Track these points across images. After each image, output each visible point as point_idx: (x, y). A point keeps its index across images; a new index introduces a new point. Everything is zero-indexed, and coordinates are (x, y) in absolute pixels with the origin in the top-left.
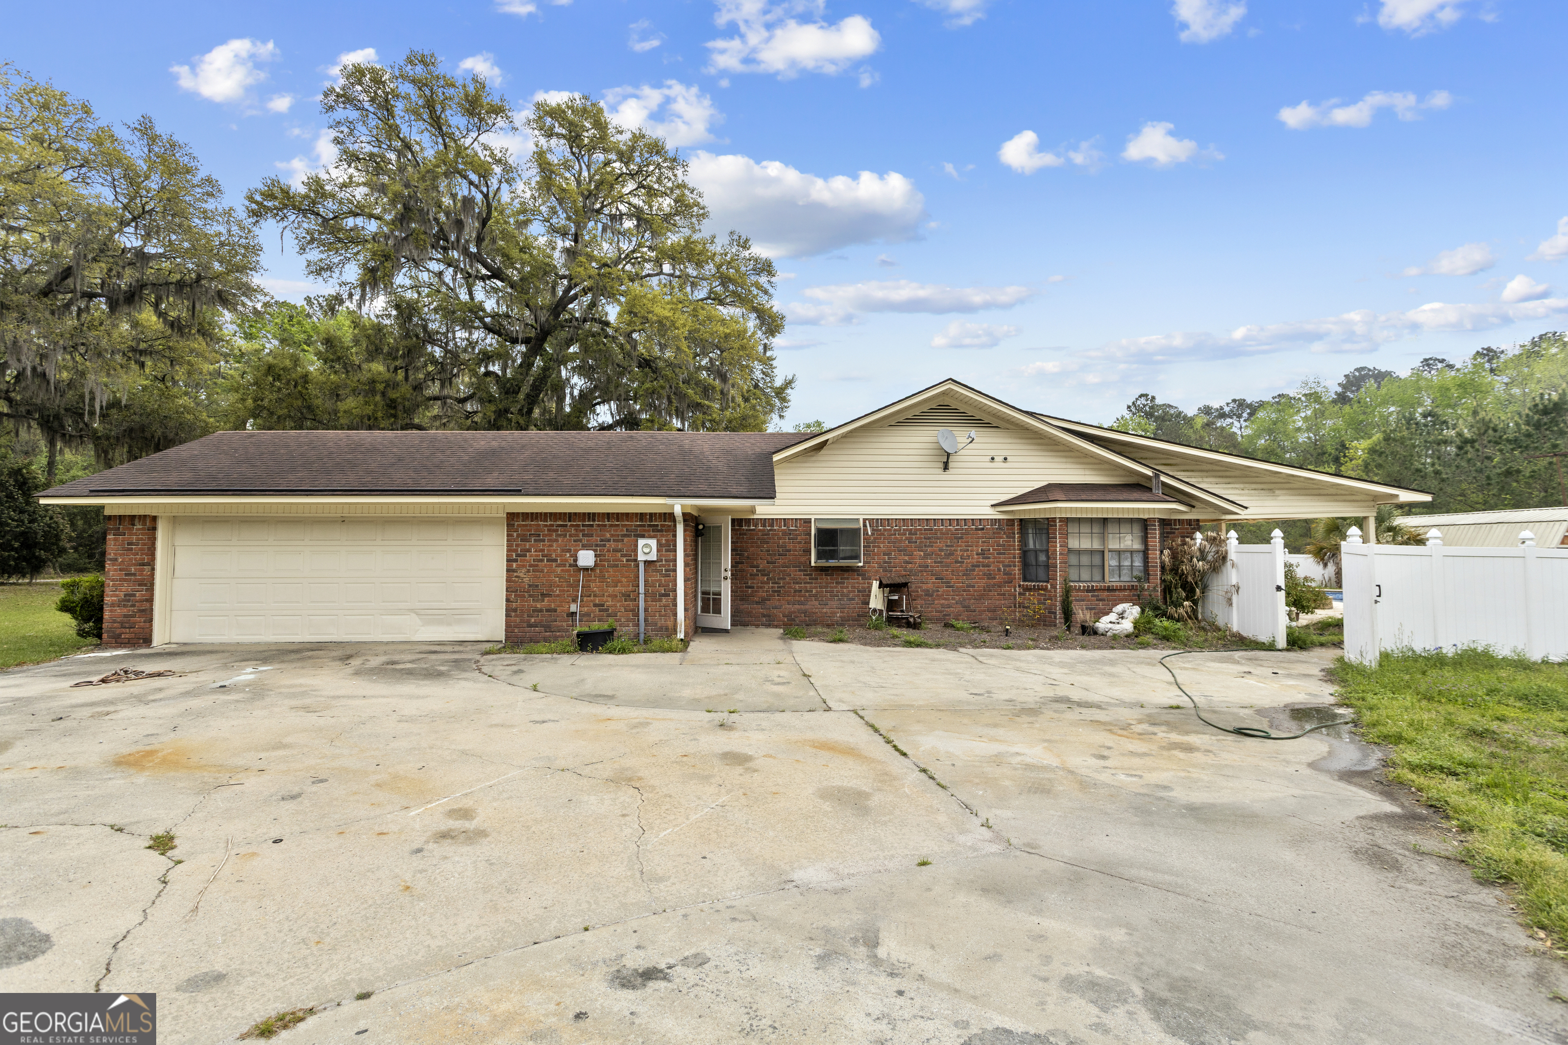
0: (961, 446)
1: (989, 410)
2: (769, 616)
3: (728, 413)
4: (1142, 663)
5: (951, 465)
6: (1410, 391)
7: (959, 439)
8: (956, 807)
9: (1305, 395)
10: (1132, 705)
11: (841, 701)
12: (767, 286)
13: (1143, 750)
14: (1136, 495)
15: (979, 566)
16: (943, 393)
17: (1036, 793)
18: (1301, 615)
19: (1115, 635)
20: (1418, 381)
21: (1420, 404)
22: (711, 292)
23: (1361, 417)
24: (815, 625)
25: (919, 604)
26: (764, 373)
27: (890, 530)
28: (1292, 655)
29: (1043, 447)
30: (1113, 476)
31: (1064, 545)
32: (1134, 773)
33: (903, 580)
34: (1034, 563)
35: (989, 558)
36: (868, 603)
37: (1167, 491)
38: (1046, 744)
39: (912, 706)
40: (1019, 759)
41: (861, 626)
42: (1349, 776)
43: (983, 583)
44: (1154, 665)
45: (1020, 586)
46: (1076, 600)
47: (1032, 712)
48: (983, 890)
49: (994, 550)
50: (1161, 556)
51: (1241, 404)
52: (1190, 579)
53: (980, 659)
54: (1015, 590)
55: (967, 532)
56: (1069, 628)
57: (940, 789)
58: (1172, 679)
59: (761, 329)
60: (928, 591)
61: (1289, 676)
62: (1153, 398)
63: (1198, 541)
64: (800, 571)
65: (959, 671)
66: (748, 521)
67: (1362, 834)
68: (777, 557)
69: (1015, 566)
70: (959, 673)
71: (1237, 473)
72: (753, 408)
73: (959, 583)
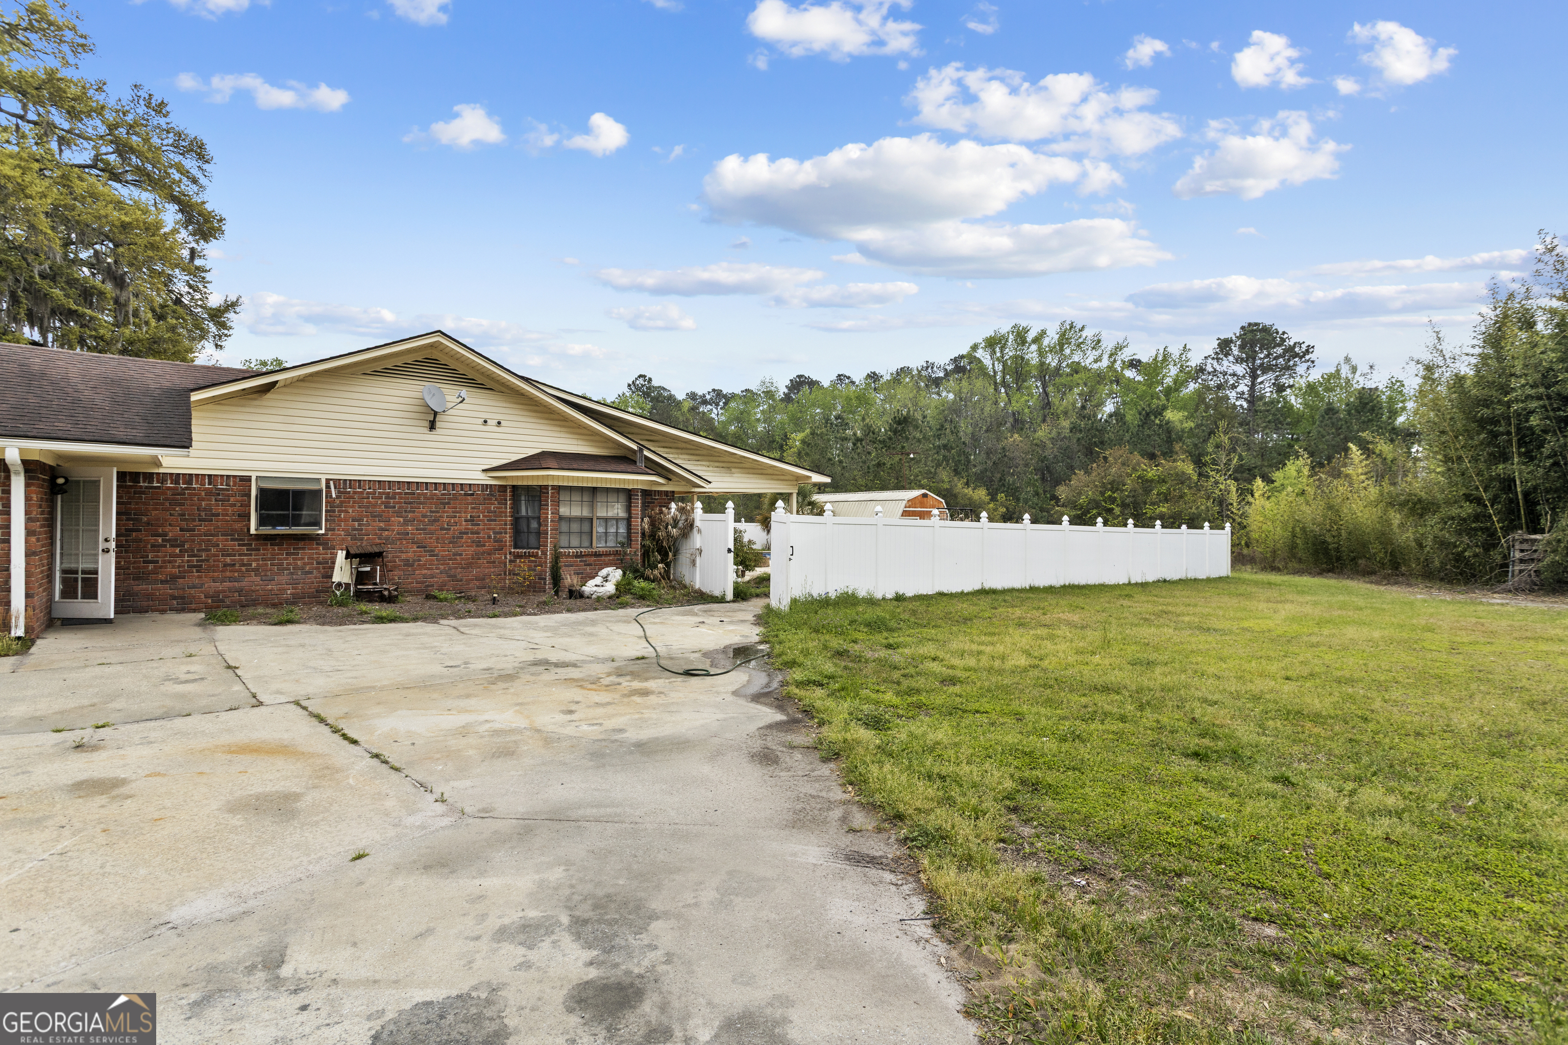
0: (450, 405)
1: (483, 370)
2: (183, 598)
3: (127, 331)
4: (619, 621)
5: (438, 424)
6: (828, 398)
7: (448, 398)
8: (409, 788)
9: (763, 392)
10: (604, 661)
11: (279, 692)
12: (195, 172)
13: (608, 700)
14: (622, 467)
15: (467, 533)
16: (431, 346)
17: (499, 757)
18: (747, 573)
19: (598, 597)
20: (833, 391)
21: (835, 409)
22: (97, 158)
23: (799, 415)
24: (254, 605)
25: (396, 575)
26: (190, 286)
27: (361, 493)
28: (736, 605)
29: (539, 415)
30: (603, 448)
31: (556, 512)
32: (595, 722)
33: (376, 549)
34: (526, 530)
35: (479, 525)
36: (331, 577)
37: (650, 464)
38: (518, 708)
39: (374, 688)
40: (487, 726)
41: (321, 603)
42: (757, 698)
43: (471, 550)
44: (630, 622)
45: (510, 553)
46: (566, 566)
47: (508, 677)
48: (425, 868)
49: (484, 516)
50: (642, 524)
51: (718, 393)
52: (665, 544)
53: (462, 629)
54: (506, 558)
55: (455, 497)
56: (557, 593)
57: (393, 772)
58: (642, 634)
59: (186, 228)
60: (408, 560)
61: (731, 622)
62: (650, 379)
63: (673, 510)
64: (232, 540)
65: (436, 644)
66: (149, 477)
67: (759, 741)
68: (197, 523)
69: (506, 533)
70: (436, 647)
71: (705, 452)
72: (173, 329)
73: (444, 551)
